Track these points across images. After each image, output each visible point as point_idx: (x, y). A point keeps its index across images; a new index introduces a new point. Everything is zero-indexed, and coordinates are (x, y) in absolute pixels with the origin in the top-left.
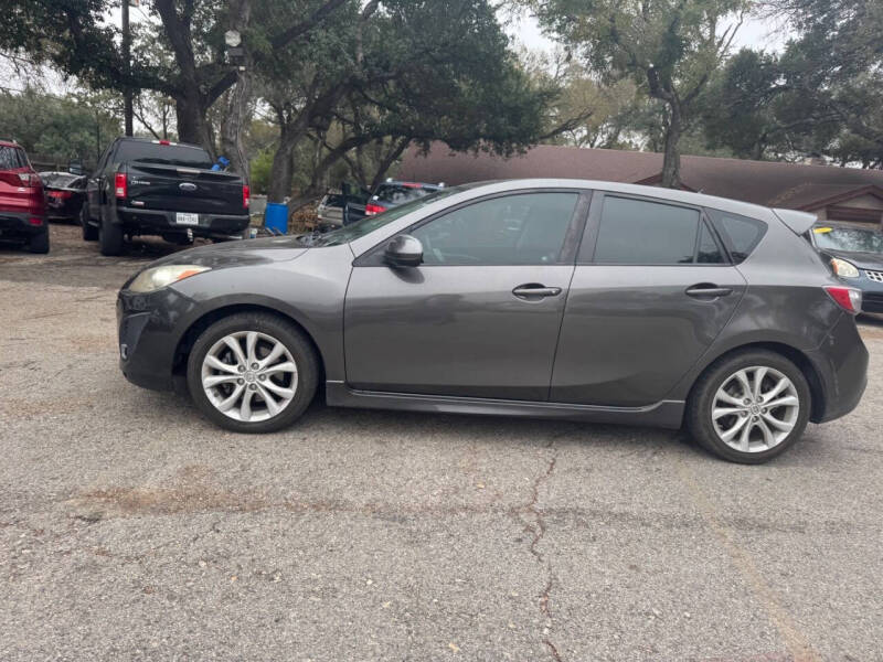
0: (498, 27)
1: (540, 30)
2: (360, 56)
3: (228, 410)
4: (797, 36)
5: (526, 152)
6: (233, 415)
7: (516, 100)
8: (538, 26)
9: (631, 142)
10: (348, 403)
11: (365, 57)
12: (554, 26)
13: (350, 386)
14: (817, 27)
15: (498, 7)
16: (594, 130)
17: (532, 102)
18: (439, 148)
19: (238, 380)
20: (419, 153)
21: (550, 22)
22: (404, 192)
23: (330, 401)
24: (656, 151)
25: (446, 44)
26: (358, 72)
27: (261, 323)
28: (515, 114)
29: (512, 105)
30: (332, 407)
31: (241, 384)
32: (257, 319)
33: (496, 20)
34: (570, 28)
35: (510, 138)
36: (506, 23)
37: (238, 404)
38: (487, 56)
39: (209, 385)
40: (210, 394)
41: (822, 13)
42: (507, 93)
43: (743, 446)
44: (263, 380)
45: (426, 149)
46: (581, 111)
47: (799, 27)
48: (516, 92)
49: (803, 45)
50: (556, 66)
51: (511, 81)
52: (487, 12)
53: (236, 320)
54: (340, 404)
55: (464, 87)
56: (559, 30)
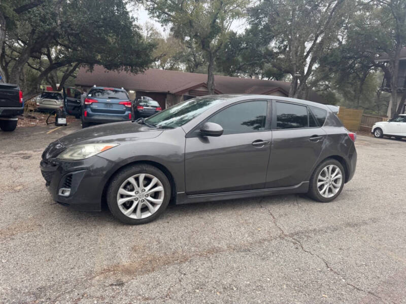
0: (127, 13)
1: (149, 16)
2: (59, 22)
3: (130, 215)
4: (249, 27)
5: (144, 72)
6: (133, 216)
7: (138, 47)
8: (148, 14)
9: (179, 68)
10: (186, 202)
11: (61, 22)
12: (155, 15)
13: (187, 194)
14: (256, 24)
15: (126, 3)
16: (164, 62)
17: (146, 49)
18: (99, 69)
19: (135, 199)
20: (88, 70)
21: (153, 13)
22: (101, 92)
23: (178, 202)
24: (191, 72)
26: (58, 29)
27: (147, 169)
28: (138, 54)
29: (137, 50)
30: (178, 205)
31: (136, 201)
32: (145, 167)
33: (126, 9)
34: (163, 16)
35: (136, 65)
36: (131, 11)
37: (135, 211)
38: (125, 26)
39: (121, 204)
40: (121, 208)
41: (257, 19)
42: (134, 44)
44: (147, 197)
45: (91, 69)
46: (161, 53)
47: (250, 24)
48: (137, 44)
49: (251, 31)
50: (146, 32)
51: (136, 38)
52: (121, 5)
53: (134, 169)
54: (182, 203)
55: (111, 40)
56: (158, 17)
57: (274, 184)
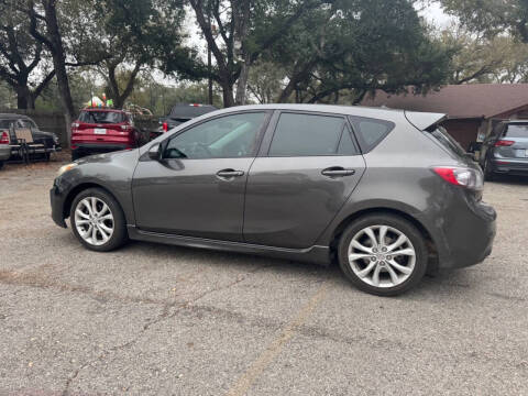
0: (415, 13)
2: (322, 45)
7: (431, 57)
11: (326, 44)
13: (139, 228)
25: (375, 29)
26: (321, 54)
29: (426, 61)
33: (414, 9)
36: (421, 9)
43: (374, 282)
52: (407, 5)
56: (455, 7)
57: (257, 239)
